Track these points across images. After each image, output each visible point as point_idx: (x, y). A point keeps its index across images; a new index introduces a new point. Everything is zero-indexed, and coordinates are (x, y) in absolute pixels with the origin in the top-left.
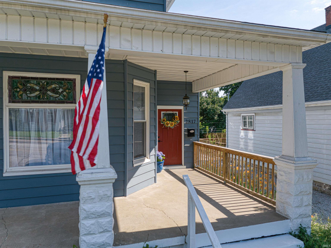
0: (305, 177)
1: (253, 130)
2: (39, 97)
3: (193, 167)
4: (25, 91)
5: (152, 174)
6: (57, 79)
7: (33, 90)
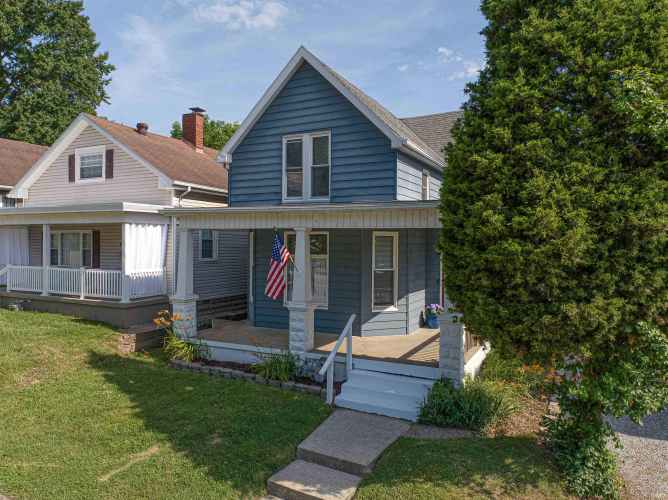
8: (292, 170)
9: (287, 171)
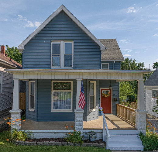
0: (143, 116)
2: (61, 88)
3: (116, 115)
4: (57, 86)
5: (97, 115)
6: (66, 82)
7: (59, 86)
8: (54, 55)
9: (53, 55)
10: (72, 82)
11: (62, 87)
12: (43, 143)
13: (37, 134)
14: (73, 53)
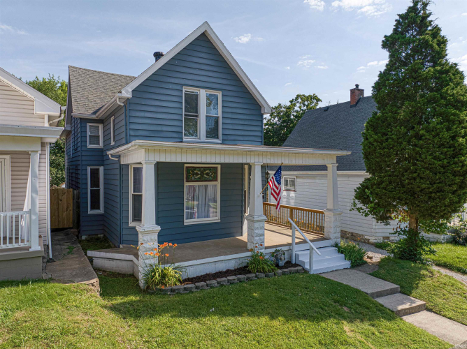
1: (294, 191)
2: (200, 178)
4: (193, 175)
6: (209, 167)
7: (197, 174)
8: (189, 115)
9: (185, 115)
10: (219, 166)
11: (203, 176)
12: (218, 283)
13: (192, 269)
14: (220, 115)
